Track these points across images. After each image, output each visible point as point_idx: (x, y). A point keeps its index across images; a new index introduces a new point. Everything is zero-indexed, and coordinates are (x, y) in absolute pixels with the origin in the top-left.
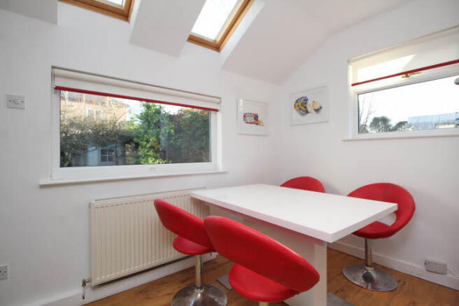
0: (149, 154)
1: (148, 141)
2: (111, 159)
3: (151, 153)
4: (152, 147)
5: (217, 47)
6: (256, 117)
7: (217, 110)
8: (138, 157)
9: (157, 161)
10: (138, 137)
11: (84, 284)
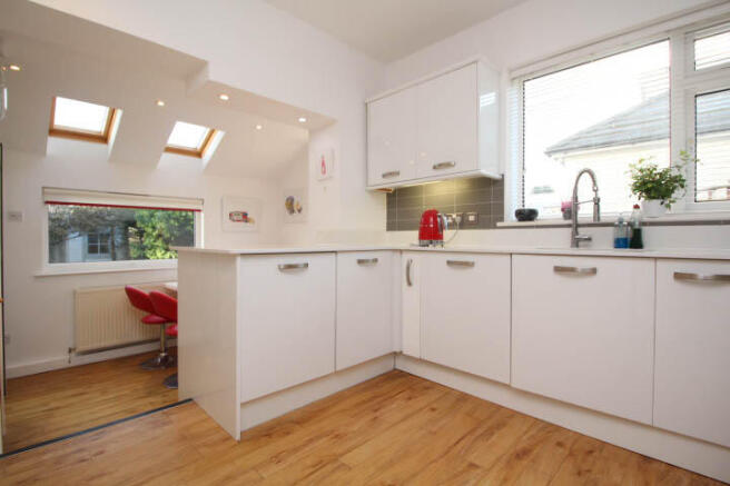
0: (156, 244)
1: (154, 228)
2: (104, 250)
3: (159, 243)
4: (159, 236)
5: (199, 154)
6: (245, 215)
7: (199, 211)
8: (143, 248)
9: (168, 254)
10: (143, 222)
11: (70, 351)
